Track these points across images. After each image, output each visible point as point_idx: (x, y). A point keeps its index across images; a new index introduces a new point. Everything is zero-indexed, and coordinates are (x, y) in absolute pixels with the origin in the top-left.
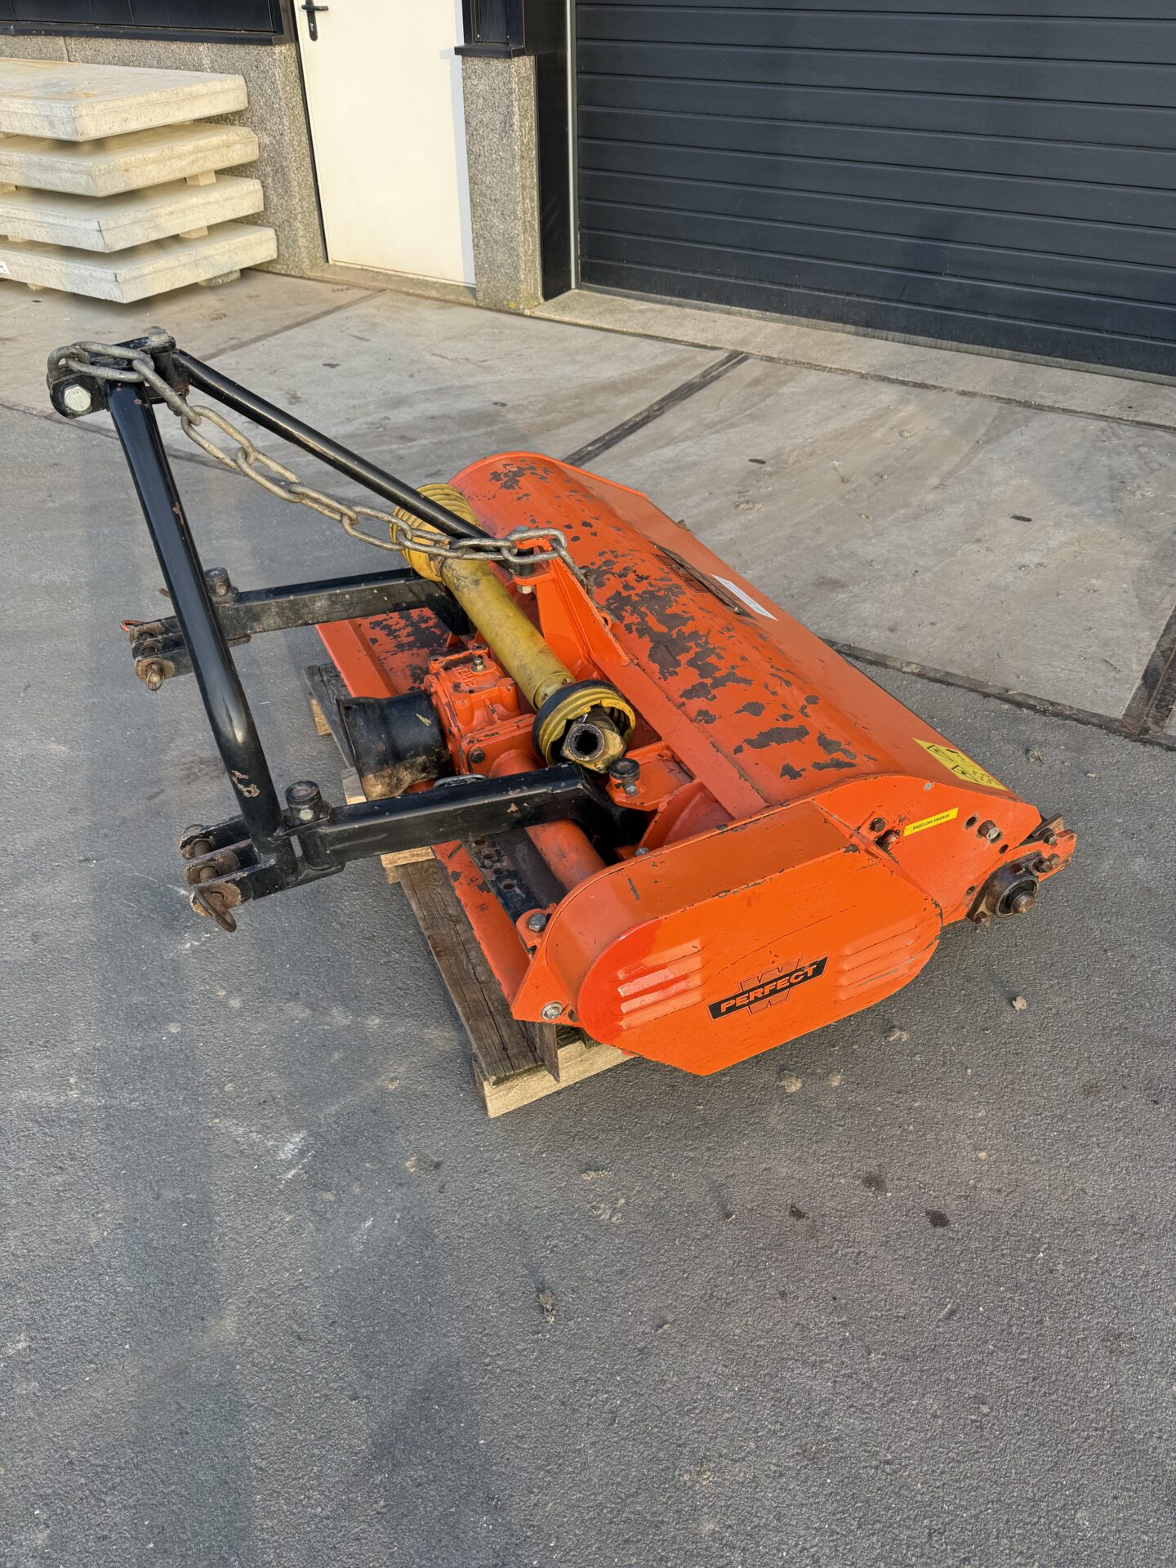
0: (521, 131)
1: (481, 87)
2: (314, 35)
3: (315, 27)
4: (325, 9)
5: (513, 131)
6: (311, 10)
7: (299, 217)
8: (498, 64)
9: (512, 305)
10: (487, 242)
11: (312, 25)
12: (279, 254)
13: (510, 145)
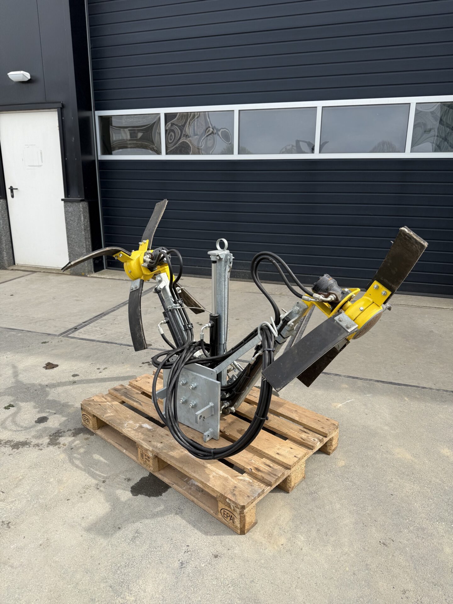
0: (84, 222)
1: (70, 210)
2: (13, 196)
4: (17, 189)
5: (81, 222)
6: (12, 189)
7: (5, 250)
8: (76, 204)
9: (83, 274)
10: (73, 255)
11: (12, 193)
13: (80, 226)
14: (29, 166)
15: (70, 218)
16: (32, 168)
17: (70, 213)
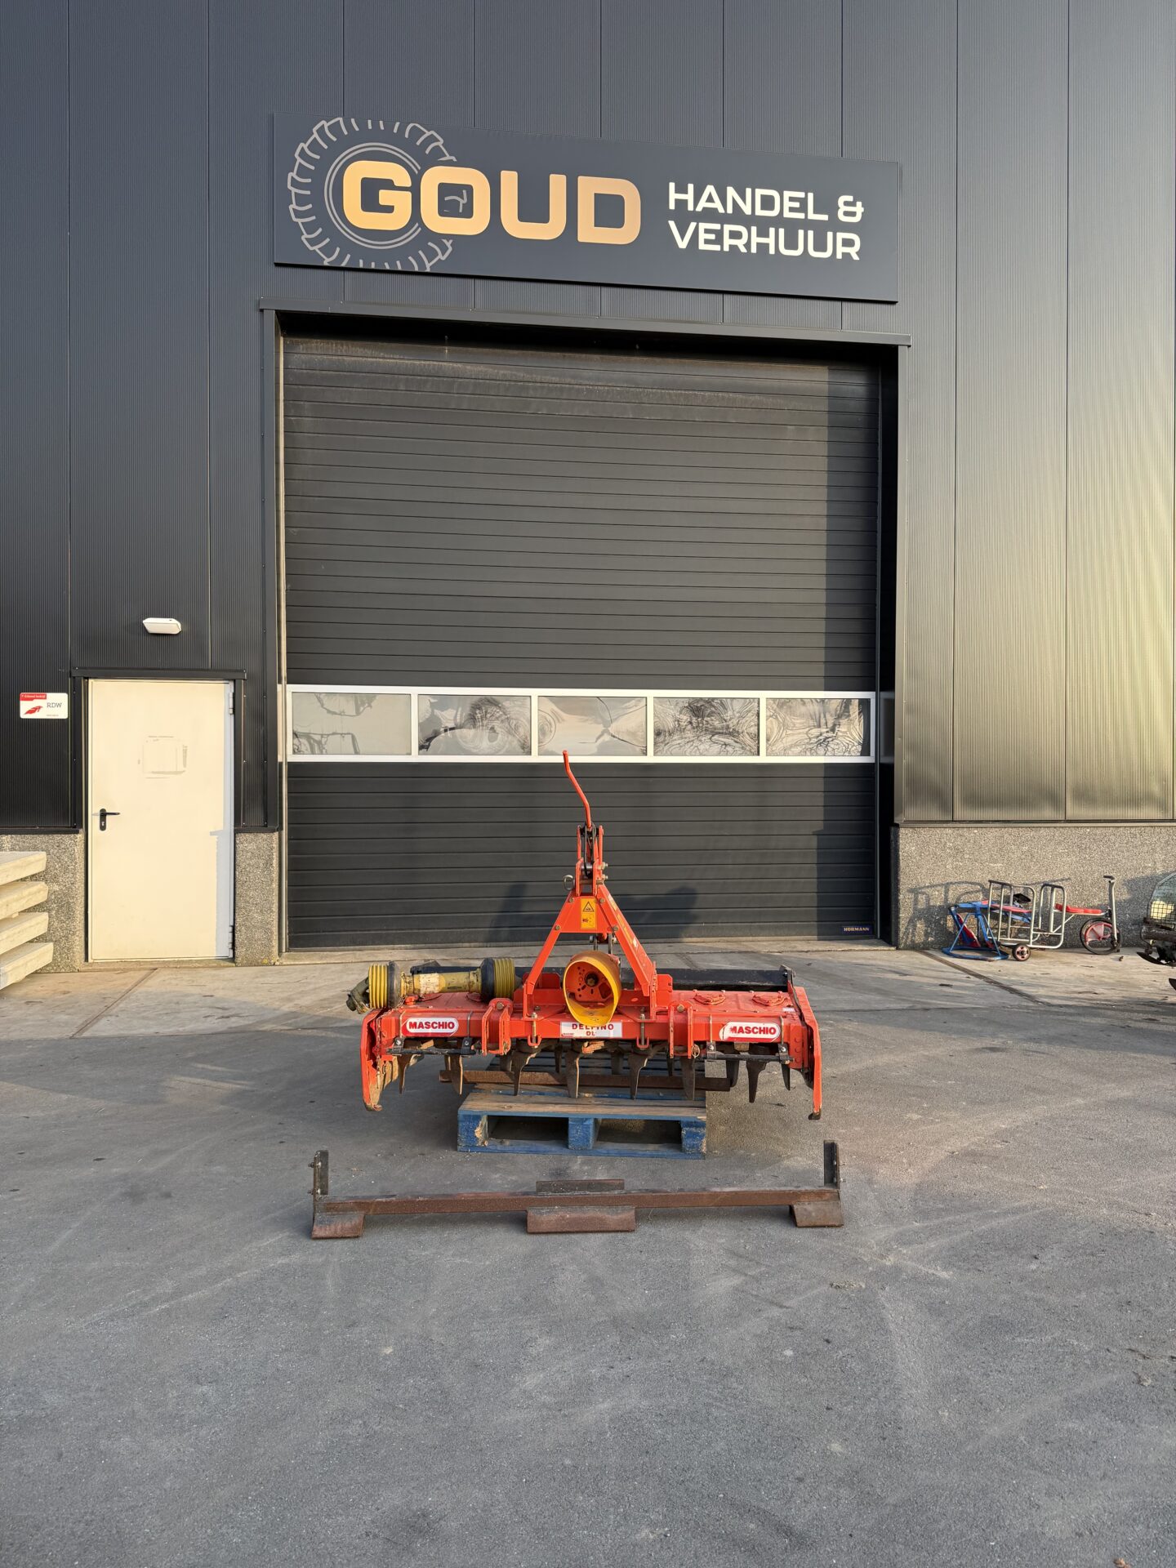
2: (103, 828)
3: (105, 824)
4: (118, 814)
6: (103, 815)
7: (78, 933)
8: (264, 836)
9: (266, 961)
11: (103, 823)
12: (54, 959)
13: (270, 874)
14: (153, 772)
15: (248, 862)
16: (161, 776)
17: (249, 854)
